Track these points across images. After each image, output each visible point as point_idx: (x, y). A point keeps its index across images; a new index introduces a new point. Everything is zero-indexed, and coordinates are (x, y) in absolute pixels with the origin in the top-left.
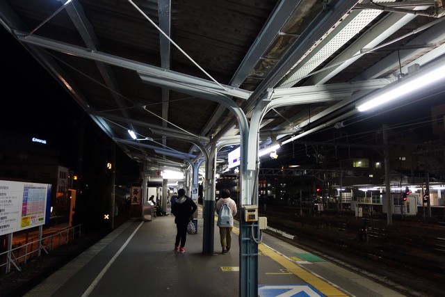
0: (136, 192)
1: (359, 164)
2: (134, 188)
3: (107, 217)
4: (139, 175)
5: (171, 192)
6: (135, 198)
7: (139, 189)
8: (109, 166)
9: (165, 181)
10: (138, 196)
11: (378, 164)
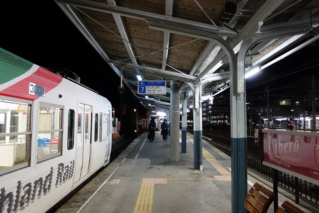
0: (144, 121)
1: (284, 103)
2: (143, 119)
3: (136, 131)
4: (146, 113)
5: (161, 121)
6: (144, 124)
7: (145, 120)
8: (135, 110)
9: (158, 116)
10: (145, 123)
11: (297, 102)
